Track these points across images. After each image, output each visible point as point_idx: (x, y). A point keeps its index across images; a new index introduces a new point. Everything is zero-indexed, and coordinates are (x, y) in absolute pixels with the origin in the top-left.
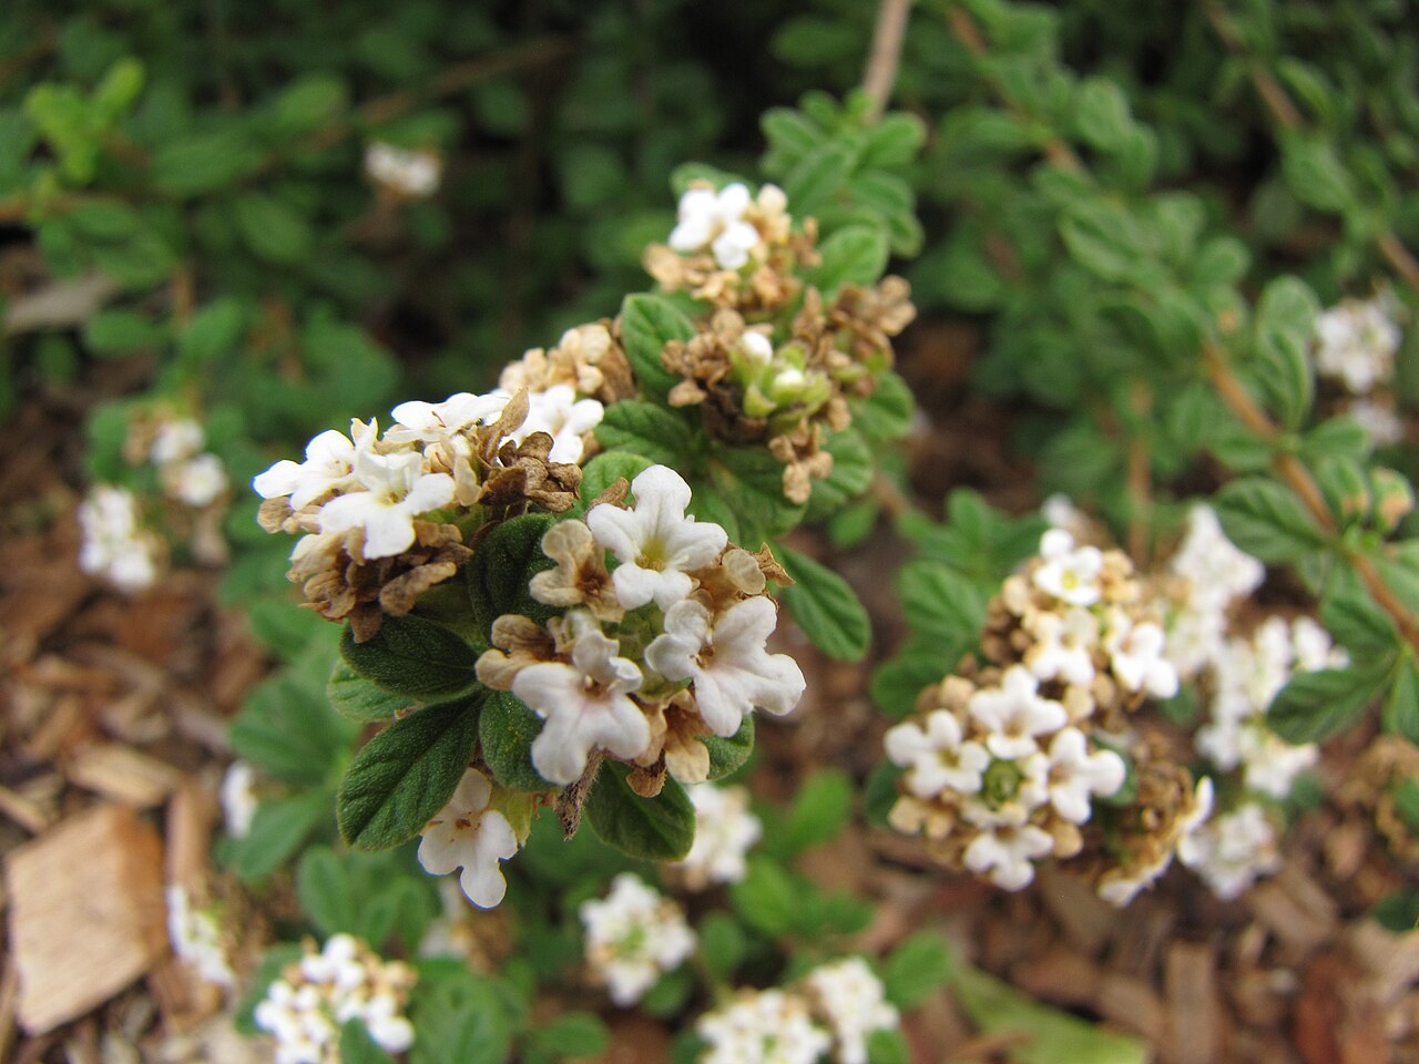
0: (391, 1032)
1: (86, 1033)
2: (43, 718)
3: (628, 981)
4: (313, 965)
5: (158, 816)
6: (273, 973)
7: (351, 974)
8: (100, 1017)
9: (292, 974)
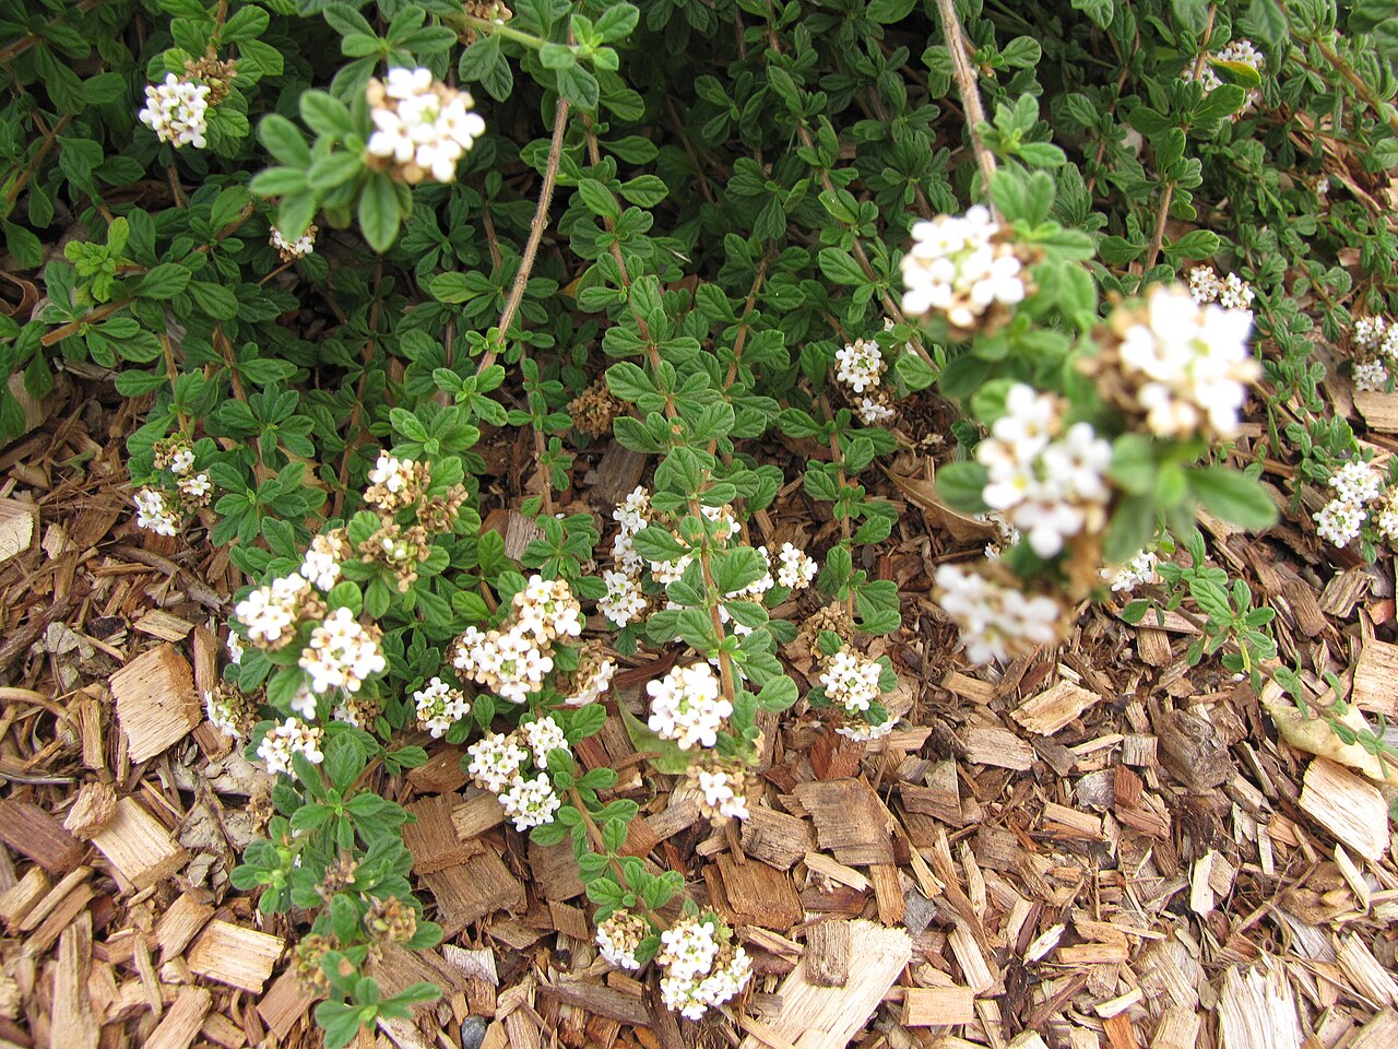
0: (315, 757)
1: (165, 762)
2: (110, 592)
3: (437, 728)
4: (280, 730)
5: (186, 646)
6: (262, 733)
7: (296, 733)
8: (171, 754)
9: (271, 734)
